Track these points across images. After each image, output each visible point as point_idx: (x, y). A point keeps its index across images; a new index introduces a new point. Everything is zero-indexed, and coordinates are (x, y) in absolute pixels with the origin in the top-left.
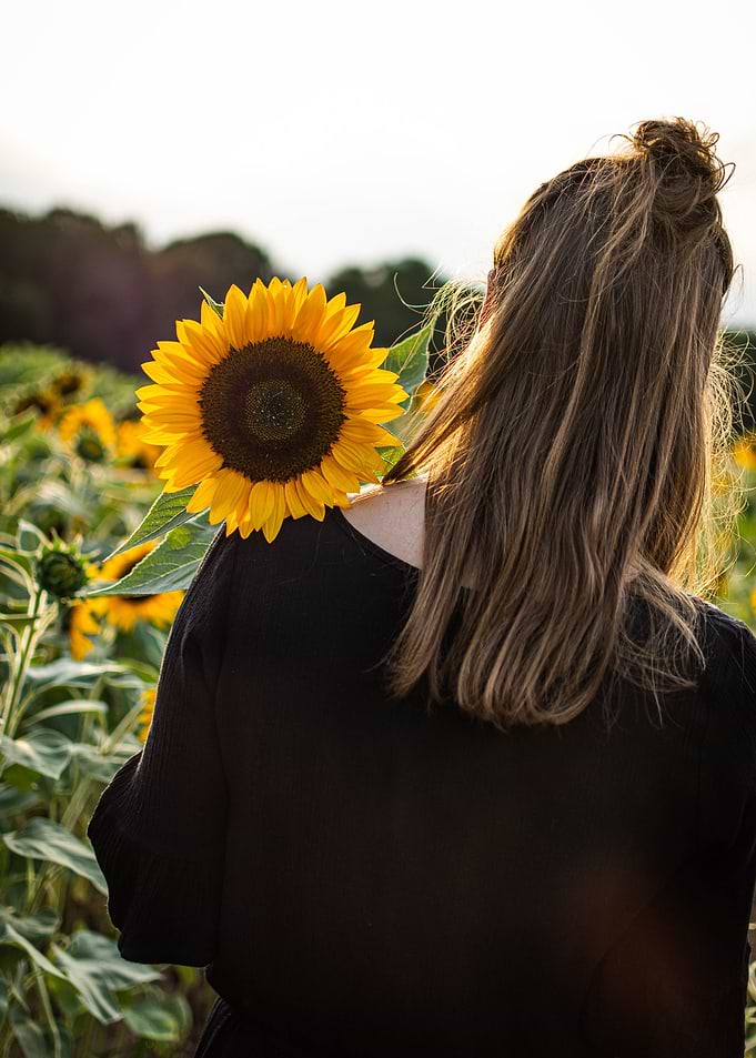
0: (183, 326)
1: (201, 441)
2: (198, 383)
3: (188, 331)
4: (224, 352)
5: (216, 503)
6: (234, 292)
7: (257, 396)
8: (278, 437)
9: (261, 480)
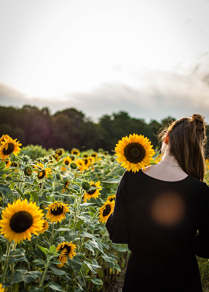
0: (123, 138)
1: (124, 156)
2: (124, 148)
3: (124, 139)
4: (128, 144)
5: (125, 165)
6: (131, 135)
7: (133, 150)
8: (135, 156)
9: (132, 163)
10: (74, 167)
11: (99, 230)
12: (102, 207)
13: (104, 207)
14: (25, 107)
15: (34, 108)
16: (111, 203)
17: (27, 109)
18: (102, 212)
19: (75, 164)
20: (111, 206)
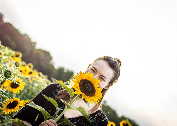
10: (17, 65)
11: (4, 119)
12: (11, 100)
13: (12, 101)
14: (25, 35)
15: (29, 38)
16: (20, 101)
17: (26, 37)
18: (8, 104)
19: (19, 64)
20: (18, 104)
